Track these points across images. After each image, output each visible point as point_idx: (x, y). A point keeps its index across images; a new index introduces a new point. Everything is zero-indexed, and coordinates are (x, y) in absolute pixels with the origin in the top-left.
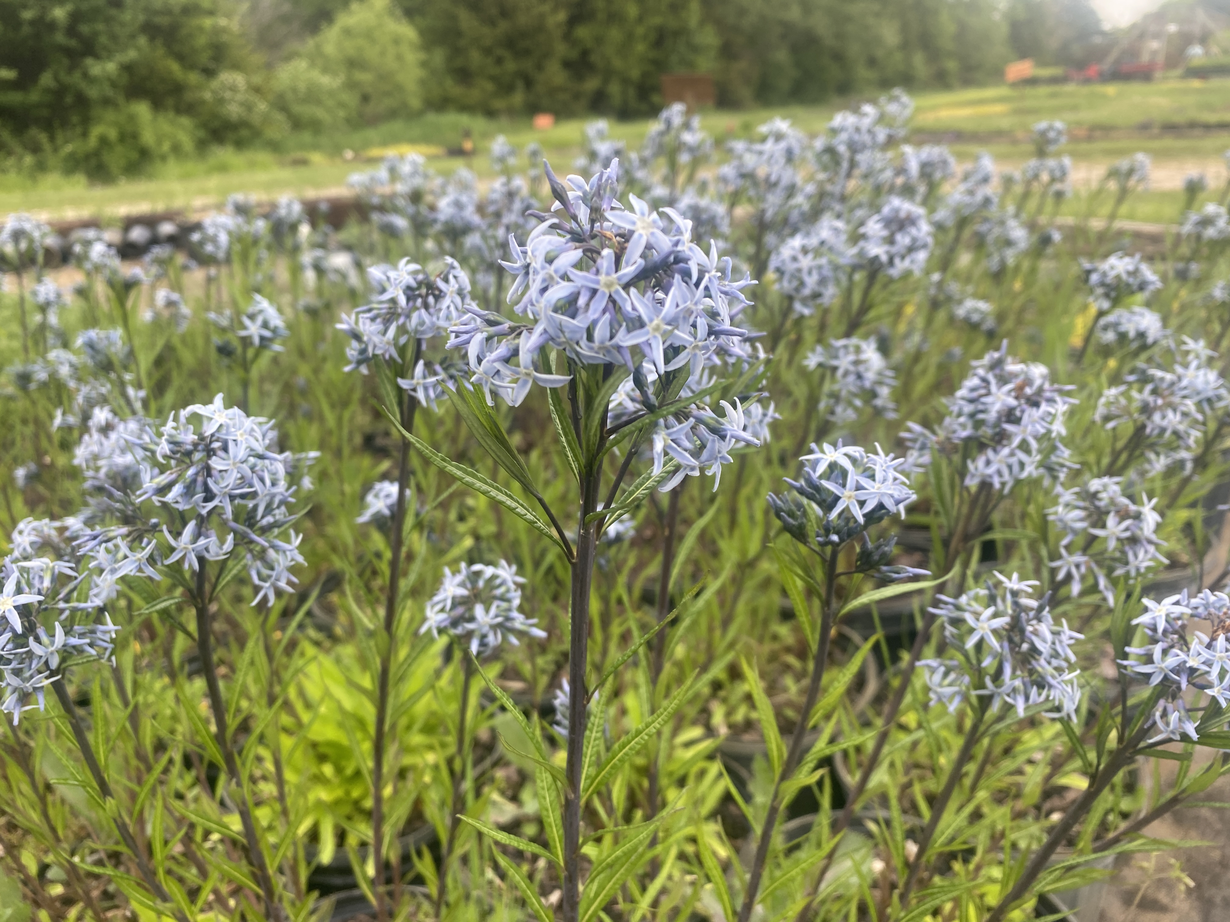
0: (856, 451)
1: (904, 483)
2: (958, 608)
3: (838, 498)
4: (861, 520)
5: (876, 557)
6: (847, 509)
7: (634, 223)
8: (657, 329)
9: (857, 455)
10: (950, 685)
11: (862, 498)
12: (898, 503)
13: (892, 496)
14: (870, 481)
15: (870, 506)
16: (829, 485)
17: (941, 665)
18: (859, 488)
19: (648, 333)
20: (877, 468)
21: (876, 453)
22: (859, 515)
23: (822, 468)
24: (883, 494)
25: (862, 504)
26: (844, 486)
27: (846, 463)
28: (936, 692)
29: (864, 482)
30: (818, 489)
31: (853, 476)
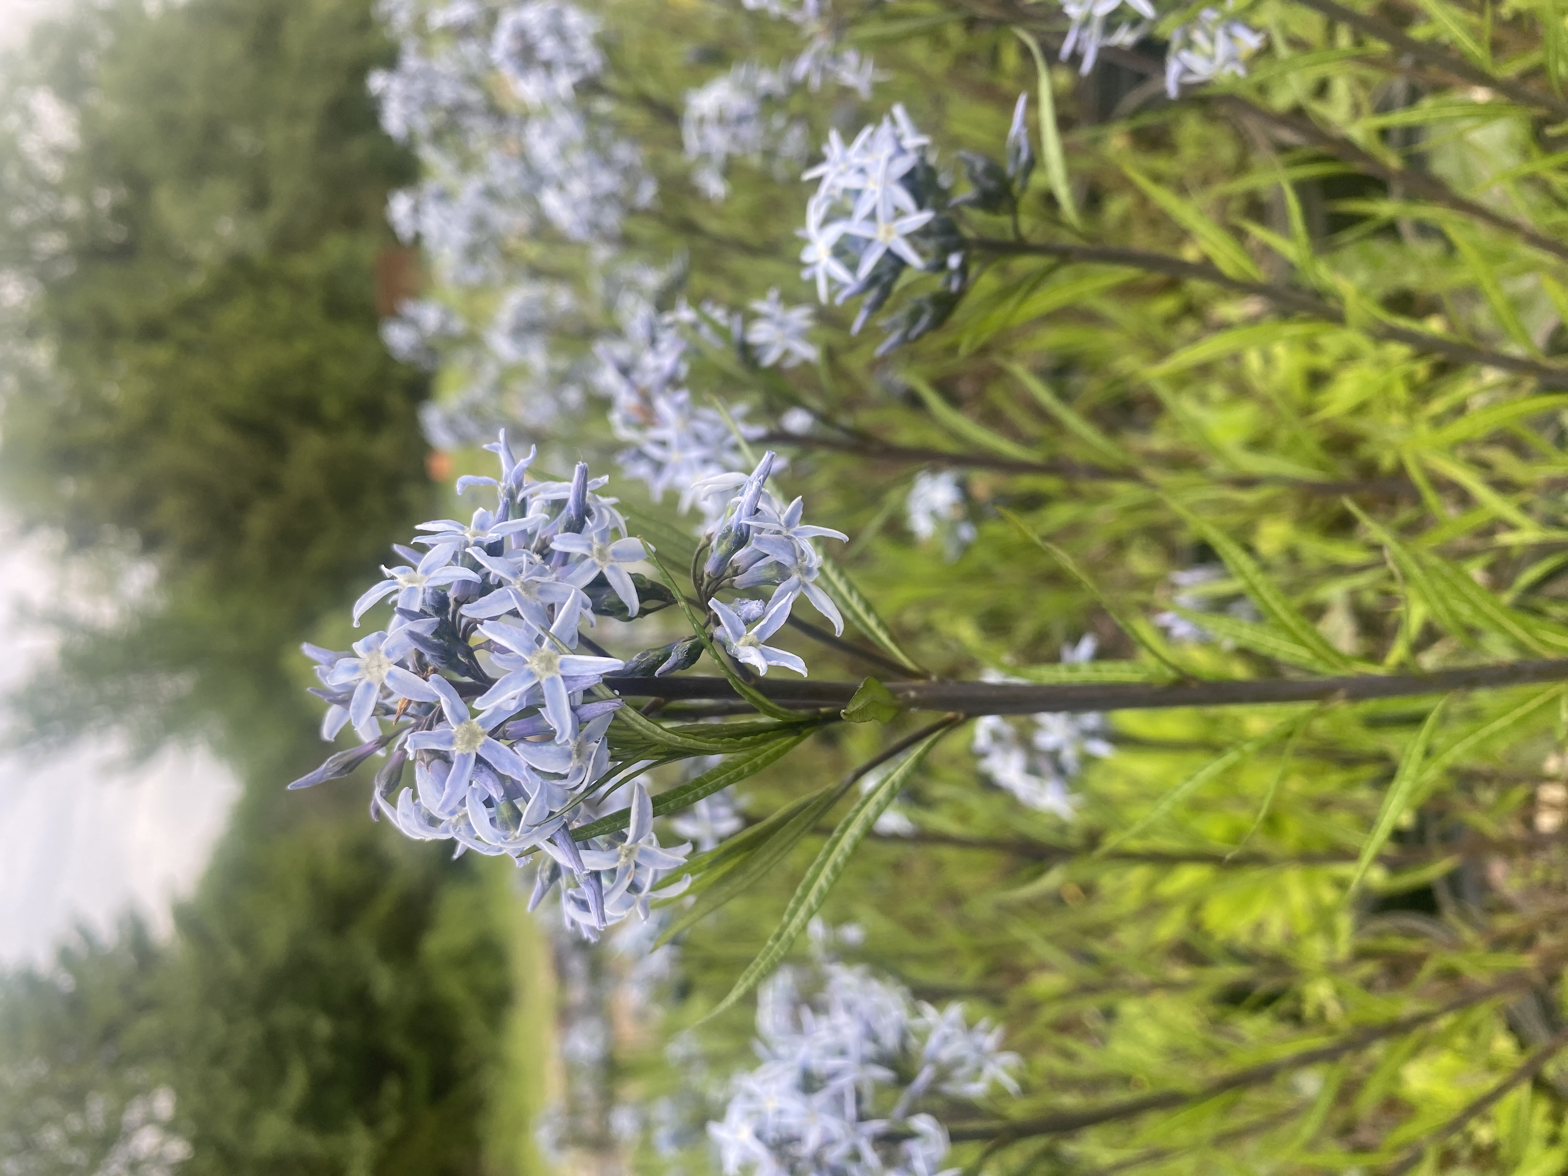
0: (815, 211)
1: (872, 135)
2: (1086, 22)
3: (889, 253)
4: (926, 216)
5: (991, 184)
6: (910, 237)
7: (369, 686)
8: (548, 662)
9: (823, 210)
10: (1212, 40)
11: (890, 211)
12: (901, 151)
13: (891, 159)
14: (866, 196)
15: (905, 199)
16: (868, 265)
17: (1177, 57)
18: (872, 216)
19: (552, 680)
20: (842, 183)
21: (818, 181)
22: (918, 219)
23: (840, 272)
24: (887, 174)
25: (899, 213)
26: (869, 241)
27: (835, 231)
28: (1223, 66)
29: (863, 208)
30: (873, 280)
31: (856, 227)
